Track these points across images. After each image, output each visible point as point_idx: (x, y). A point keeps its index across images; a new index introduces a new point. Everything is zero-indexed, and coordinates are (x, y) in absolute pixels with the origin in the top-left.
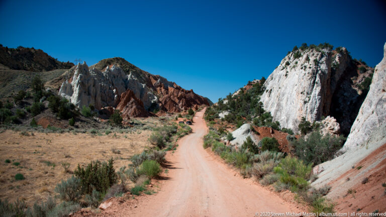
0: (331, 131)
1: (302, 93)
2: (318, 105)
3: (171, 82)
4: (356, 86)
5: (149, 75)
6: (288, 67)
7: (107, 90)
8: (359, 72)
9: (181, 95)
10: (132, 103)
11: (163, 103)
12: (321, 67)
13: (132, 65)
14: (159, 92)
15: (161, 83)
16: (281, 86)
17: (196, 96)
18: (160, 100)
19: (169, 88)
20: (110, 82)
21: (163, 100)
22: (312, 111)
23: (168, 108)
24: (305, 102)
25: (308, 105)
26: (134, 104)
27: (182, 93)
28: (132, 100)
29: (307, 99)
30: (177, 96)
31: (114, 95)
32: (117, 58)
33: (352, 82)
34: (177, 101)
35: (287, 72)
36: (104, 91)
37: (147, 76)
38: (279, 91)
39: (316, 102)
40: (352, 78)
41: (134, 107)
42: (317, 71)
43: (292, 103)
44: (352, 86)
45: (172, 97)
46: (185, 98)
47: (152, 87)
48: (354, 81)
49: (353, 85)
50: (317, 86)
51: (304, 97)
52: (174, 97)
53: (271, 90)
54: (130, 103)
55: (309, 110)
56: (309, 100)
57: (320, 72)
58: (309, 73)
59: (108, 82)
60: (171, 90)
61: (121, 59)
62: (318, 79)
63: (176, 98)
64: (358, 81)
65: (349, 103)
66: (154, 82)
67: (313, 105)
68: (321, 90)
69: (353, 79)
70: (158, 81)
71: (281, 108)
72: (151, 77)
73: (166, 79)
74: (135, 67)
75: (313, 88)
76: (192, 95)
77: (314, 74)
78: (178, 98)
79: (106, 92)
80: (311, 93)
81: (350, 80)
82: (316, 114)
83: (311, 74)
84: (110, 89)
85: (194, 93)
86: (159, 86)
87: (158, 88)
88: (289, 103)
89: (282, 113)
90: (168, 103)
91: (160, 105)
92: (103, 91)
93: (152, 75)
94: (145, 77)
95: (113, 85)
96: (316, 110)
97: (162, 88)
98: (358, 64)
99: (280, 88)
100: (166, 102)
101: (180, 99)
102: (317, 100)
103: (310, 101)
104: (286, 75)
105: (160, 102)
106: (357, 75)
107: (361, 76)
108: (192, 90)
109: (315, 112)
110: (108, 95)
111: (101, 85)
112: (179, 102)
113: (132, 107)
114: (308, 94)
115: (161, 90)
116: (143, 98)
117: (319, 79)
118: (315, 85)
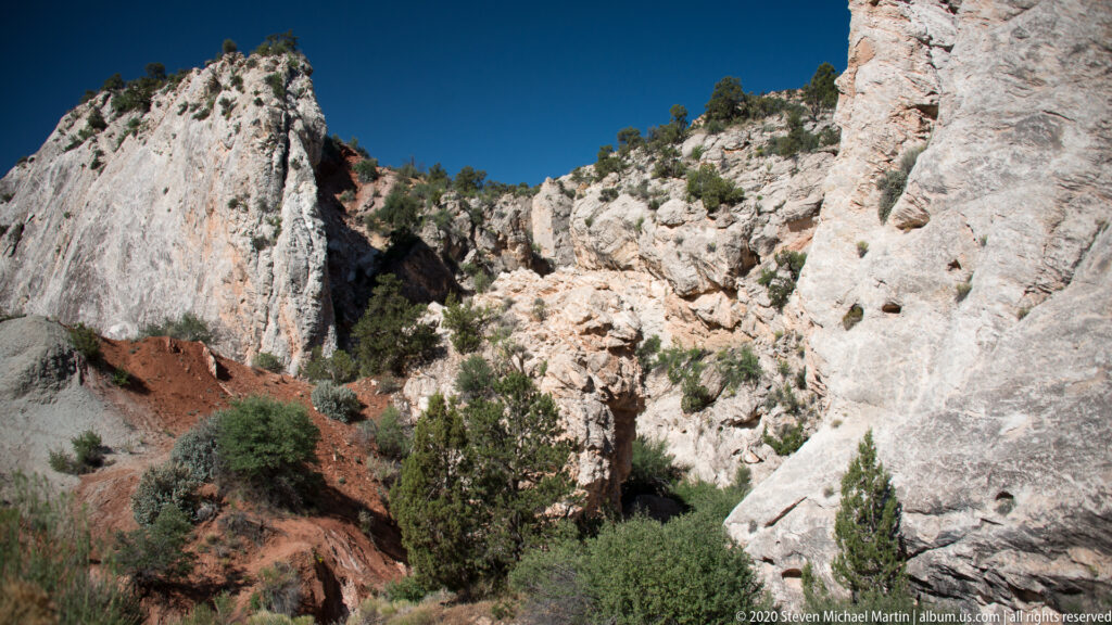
0: (596, 340)
1: (233, 204)
2: (320, 254)
4: (360, 221)
6: (102, 136)
8: (355, 177)
12: (300, 109)
16: (71, 206)
22: (296, 282)
24: (259, 244)
25: (277, 253)
29: (266, 230)
33: (342, 209)
35: (100, 153)
38: (65, 229)
39: (311, 243)
40: (338, 196)
42: (289, 121)
43: (162, 264)
44: (348, 221)
48: (347, 206)
49: (348, 216)
50: (302, 179)
51: (249, 220)
53: (21, 228)
55: (282, 279)
56: (277, 234)
57: (298, 125)
58: (257, 122)
62: (296, 151)
64: (361, 206)
65: (352, 276)
67: (300, 255)
68: (318, 193)
69: (344, 199)
71: (97, 289)
75: (283, 185)
77: (280, 130)
80: (277, 207)
81: (335, 200)
82: (318, 297)
83: (269, 127)
88: (139, 262)
89: (108, 308)
96: (314, 276)
98: (350, 153)
99: (68, 216)
102: (314, 234)
103: (283, 239)
104: (96, 165)
106: (354, 188)
107: (367, 190)
109: (313, 284)
114: (263, 207)
117: (302, 150)
118: (292, 173)
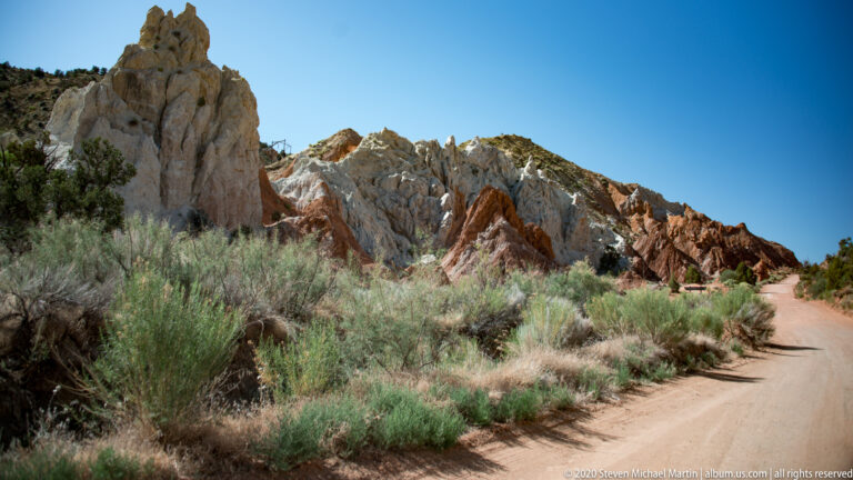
3: (678, 204)
5: (606, 183)
7: (419, 196)
9: (709, 235)
10: (496, 233)
11: (645, 258)
13: (552, 155)
14: (636, 229)
15: (641, 202)
17: (759, 244)
18: (636, 246)
19: (669, 218)
20: (434, 173)
21: (643, 247)
23: (660, 272)
26: (503, 236)
27: (712, 230)
28: (500, 221)
30: (696, 239)
31: (441, 211)
32: (506, 137)
34: (695, 253)
36: (408, 200)
37: (598, 184)
41: (502, 247)
45: (677, 240)
46: (722, 244)
47: (615, 213)
52: (685, 241)
54: (486, 234)
59: (429, 170)
60: (674, 221)
61: (521, 139)
63: (690, 243)
66: (620, 200)
70: (633, 195)
72: (610, 186)
73: (660, 195)
74: (563, 160)
76: (746, 242)
78: (699, 246)
79: (412, 204)
84: (431, 192)
85: (748, 234)
86: (636, 210)
87: (633, 218)
90: (663, 255)
91: (636, 260)
92: (403, 201)
93: (614, 184)
94: (592, 188)
95: (445, 181)
97: (646, 216)
100: (653, 254)
101: (705, 247)
105: (636, 253)
108: (744, 224)
110: (420, 213)
111: (399, 179)
112: (702, 257)
113: (493, 248)
115: (641, 221)
116: (573, 236)
